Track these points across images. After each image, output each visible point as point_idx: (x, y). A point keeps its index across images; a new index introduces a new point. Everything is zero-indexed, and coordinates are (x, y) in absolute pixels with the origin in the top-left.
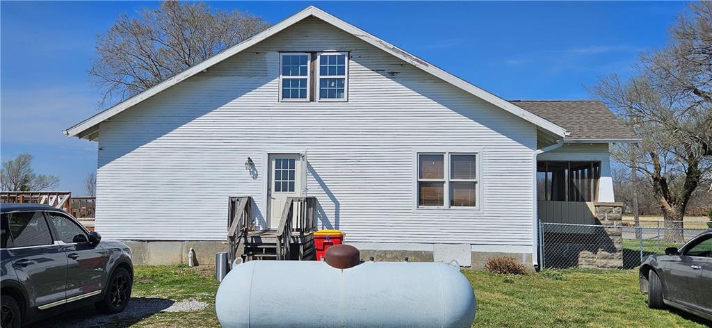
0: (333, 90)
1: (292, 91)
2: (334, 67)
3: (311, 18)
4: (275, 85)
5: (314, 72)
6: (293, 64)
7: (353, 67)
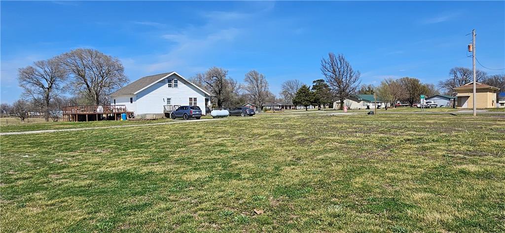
0: (176, 86)
1: (170, 86)
2: (176, 82)
3: (175, 74)
4: (167, 84)
5: (173, 83)
6: (170, 81)
7: (178, 81)
